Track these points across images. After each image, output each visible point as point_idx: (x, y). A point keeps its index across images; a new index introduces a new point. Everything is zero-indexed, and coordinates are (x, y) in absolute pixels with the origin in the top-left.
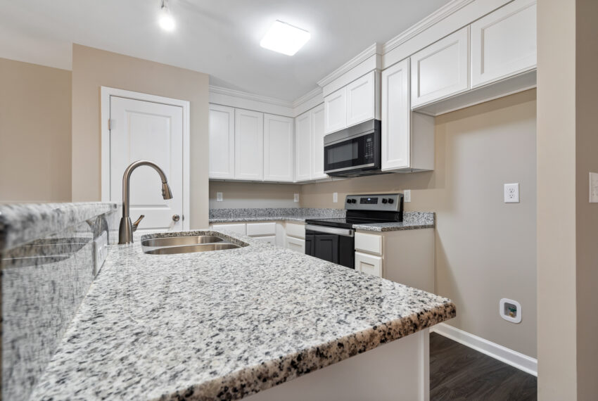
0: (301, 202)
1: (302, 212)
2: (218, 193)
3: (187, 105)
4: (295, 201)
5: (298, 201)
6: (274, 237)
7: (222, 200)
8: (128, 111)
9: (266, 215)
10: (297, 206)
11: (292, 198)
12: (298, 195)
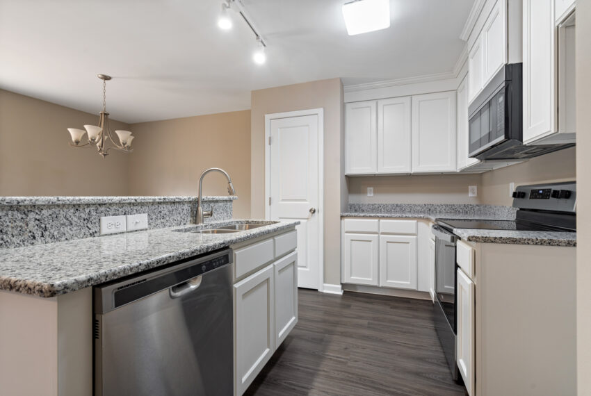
0: (480, 196)
1: (480, 210)
2: (369, 188)
3: (320, 111)
4: (470, 195)
5: (475, 195)
6: (415, 237)
7: (372, 195)
8: (280, 128)
9: (424, 212)
10: (474, 203)
11: (467, 192)
12: (475, 187)
